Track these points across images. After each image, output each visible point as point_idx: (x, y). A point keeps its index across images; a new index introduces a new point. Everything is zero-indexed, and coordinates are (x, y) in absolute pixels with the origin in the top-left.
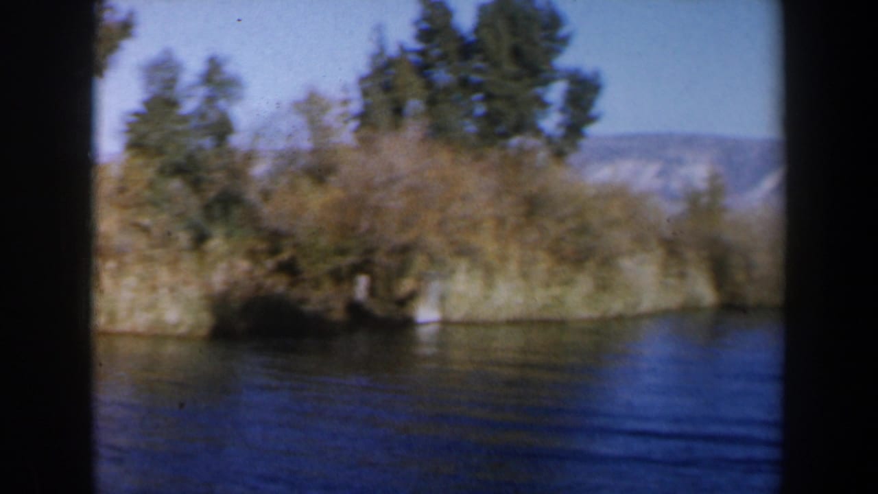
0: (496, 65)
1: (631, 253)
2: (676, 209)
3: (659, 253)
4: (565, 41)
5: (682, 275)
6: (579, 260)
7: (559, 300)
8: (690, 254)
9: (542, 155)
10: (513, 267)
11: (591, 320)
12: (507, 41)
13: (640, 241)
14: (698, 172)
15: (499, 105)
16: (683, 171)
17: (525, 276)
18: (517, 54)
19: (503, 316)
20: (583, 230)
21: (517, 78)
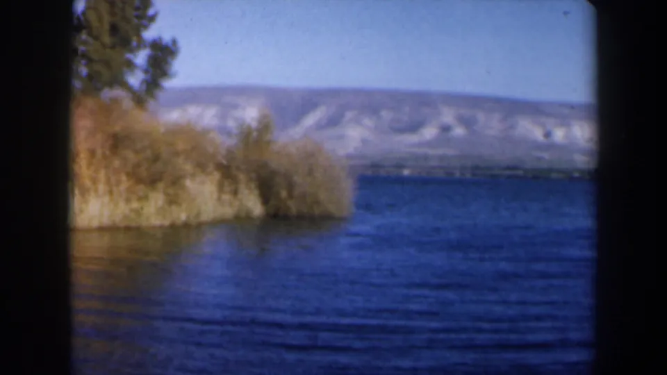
0: (96, 38)
1: (193, 176)
2: (231, 142)
3: (217, 176)
4: (152, 19)
5: (235, 193)
6: (152, 182)
7: (138, 212)
8: (242, 177)
9: (127, 103)
10: (102, 187)
11: (161, 227)
12: (107, 19)
13: (201, 166)
14: (251, 114)
15: (97, 67)
16: (238, 113)
17: (111, 193)
18: (114, 29)
19: (95, 223)
20: (156, 158)
21: (113, 47)
